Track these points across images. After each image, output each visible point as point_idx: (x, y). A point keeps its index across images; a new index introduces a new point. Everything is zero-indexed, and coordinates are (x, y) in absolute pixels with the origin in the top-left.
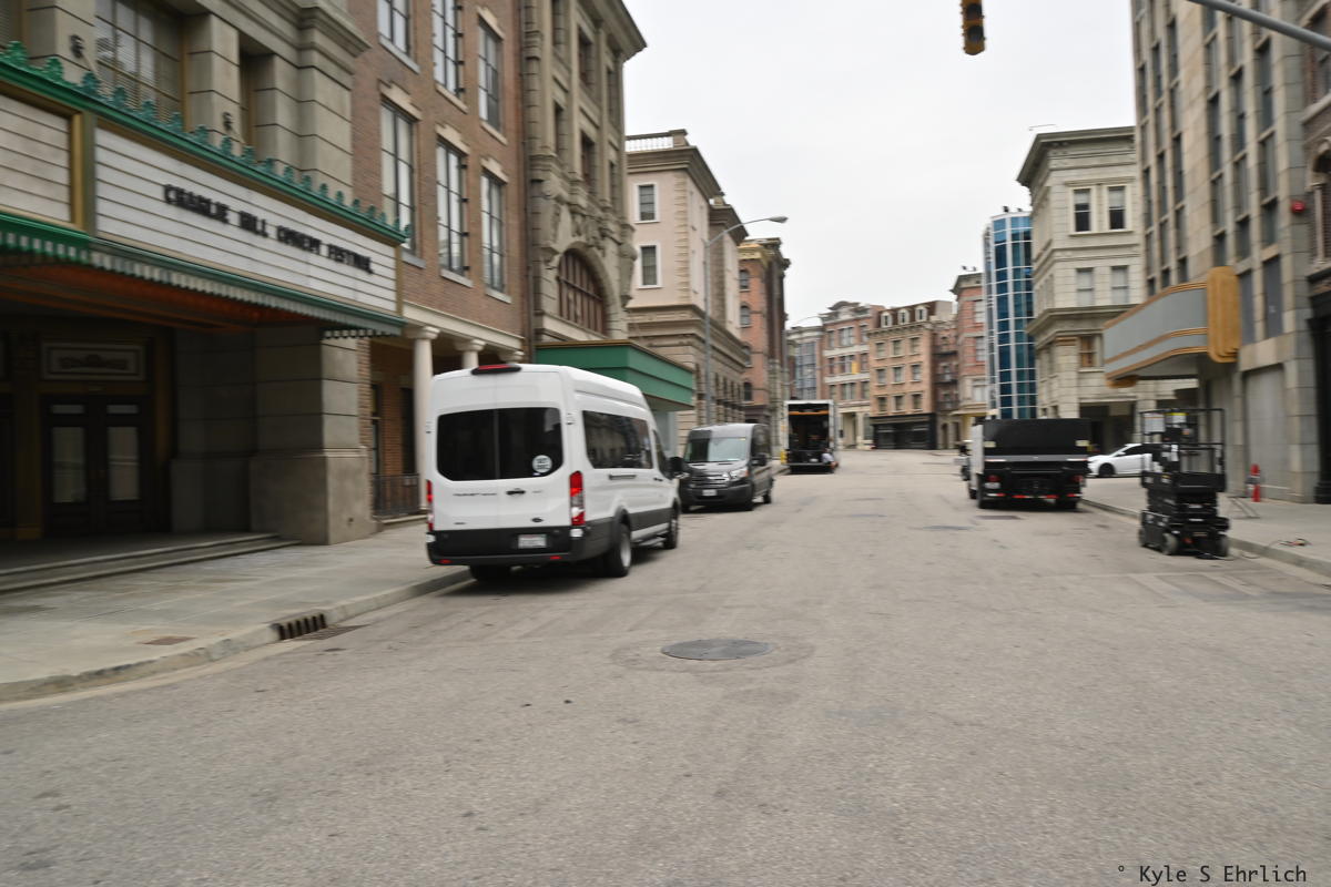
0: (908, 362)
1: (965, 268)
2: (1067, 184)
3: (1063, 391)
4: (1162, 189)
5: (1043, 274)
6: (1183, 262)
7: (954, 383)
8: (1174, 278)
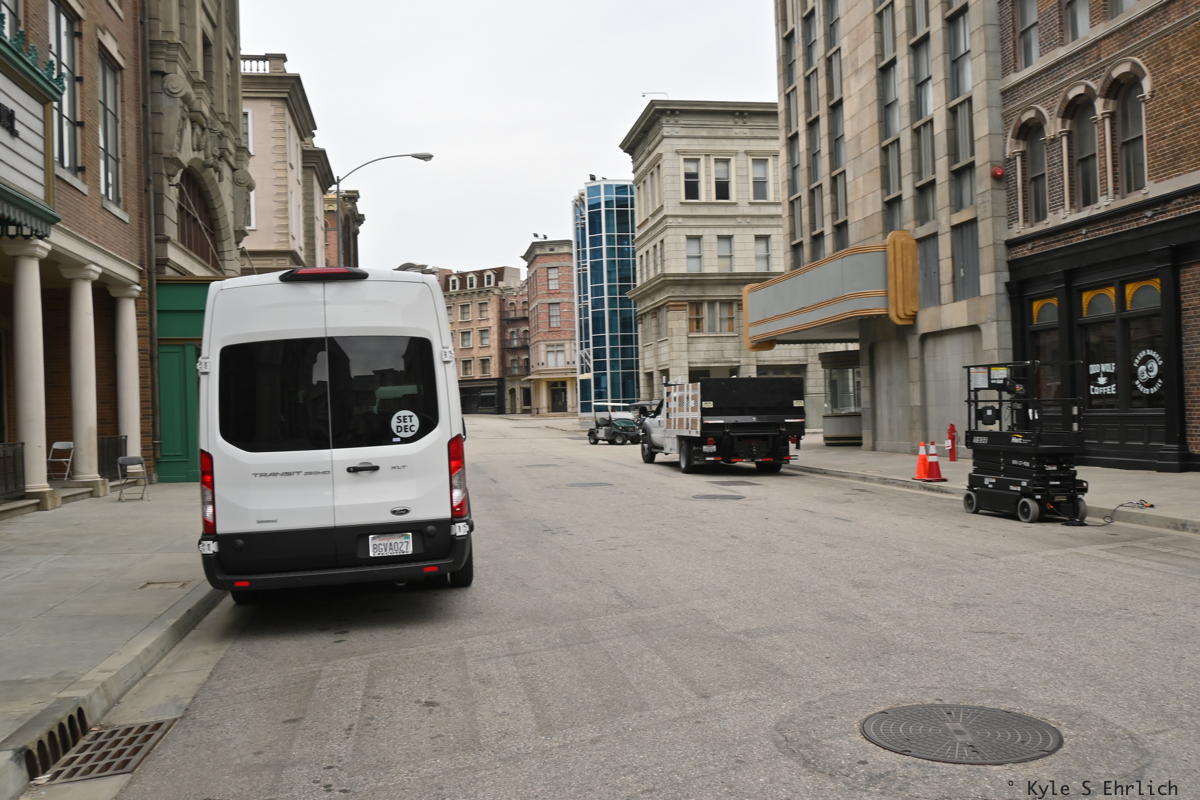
0: (475, 327)
1: (536, 235)
2: (678, 152)
3: (674, 355)
4: (814, 155)
5: (650, 240)
6: (841, 229)
7: (525, 348)
8: (828, 243)
